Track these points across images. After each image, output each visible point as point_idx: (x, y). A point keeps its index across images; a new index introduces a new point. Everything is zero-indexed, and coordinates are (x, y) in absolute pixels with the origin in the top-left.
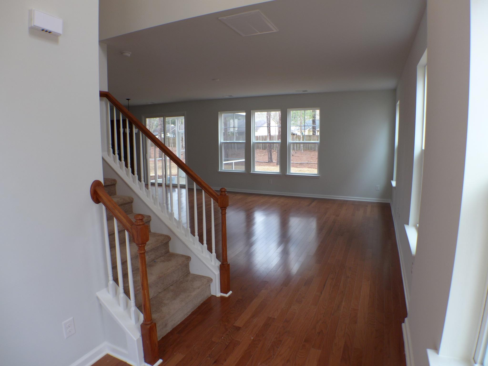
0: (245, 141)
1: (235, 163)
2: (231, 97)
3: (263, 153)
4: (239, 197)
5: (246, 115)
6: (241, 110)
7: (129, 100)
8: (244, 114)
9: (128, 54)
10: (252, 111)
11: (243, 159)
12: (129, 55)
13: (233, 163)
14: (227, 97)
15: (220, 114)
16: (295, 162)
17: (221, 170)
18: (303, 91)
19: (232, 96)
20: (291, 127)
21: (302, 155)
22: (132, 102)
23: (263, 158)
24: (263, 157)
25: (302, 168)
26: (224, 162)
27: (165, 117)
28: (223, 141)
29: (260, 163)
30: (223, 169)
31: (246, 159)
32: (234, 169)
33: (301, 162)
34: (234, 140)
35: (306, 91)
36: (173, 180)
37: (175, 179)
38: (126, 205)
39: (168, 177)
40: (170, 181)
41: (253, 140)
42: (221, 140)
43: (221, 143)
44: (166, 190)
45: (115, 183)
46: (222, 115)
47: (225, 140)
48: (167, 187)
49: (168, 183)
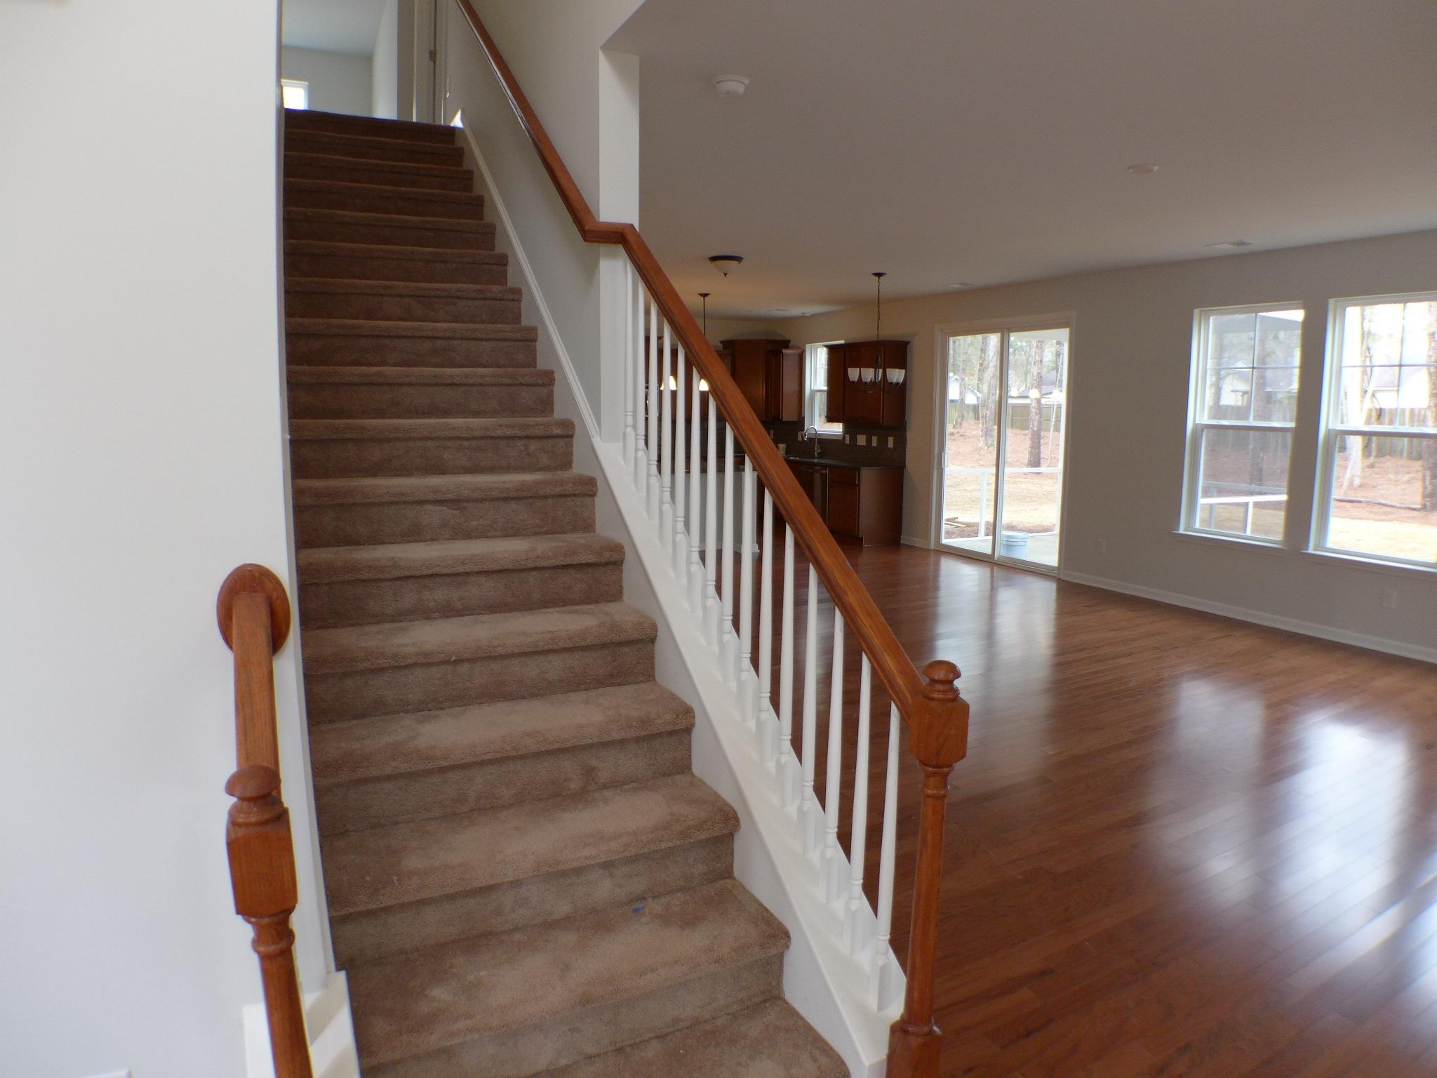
0: (1292, 425)
1: (1257, 504)
2: (1243, 249)
3: (1409, 473)
4: (1240, 643)
5: (1304, 320)
6: (1282, 298)
7: (881, 278)
8: (1298, 315)
9: (735, 85)
10: (1331, 302)
12: (741, 89)
13: (1246, 505)
14: (1225, 248)
15: (1200, 317)
17: (1189, 526)
19: (1244, 244)
22: (889, 286)
23: (1403, 489)
24: (1404, 487)
26: (1202, 501)
27: (1005, 331)
28: (1205, 420)
29: (1389, 509)
30: (1197, 525)
32: (1253, 531)
34: (1247, 419)
36: (1018, 544)
37: (1029, 542)
38: (626, 650)
39: (1004, 533)
40: (1009, 546)
41: (1328, 421)
42: (1198, 413)
43: (1195, 426)
44: (992, 576)
45: (615, 557)
46: (1209, 319)
47: (1209, 419)
48: (995, 568)
49: (1001, 552)
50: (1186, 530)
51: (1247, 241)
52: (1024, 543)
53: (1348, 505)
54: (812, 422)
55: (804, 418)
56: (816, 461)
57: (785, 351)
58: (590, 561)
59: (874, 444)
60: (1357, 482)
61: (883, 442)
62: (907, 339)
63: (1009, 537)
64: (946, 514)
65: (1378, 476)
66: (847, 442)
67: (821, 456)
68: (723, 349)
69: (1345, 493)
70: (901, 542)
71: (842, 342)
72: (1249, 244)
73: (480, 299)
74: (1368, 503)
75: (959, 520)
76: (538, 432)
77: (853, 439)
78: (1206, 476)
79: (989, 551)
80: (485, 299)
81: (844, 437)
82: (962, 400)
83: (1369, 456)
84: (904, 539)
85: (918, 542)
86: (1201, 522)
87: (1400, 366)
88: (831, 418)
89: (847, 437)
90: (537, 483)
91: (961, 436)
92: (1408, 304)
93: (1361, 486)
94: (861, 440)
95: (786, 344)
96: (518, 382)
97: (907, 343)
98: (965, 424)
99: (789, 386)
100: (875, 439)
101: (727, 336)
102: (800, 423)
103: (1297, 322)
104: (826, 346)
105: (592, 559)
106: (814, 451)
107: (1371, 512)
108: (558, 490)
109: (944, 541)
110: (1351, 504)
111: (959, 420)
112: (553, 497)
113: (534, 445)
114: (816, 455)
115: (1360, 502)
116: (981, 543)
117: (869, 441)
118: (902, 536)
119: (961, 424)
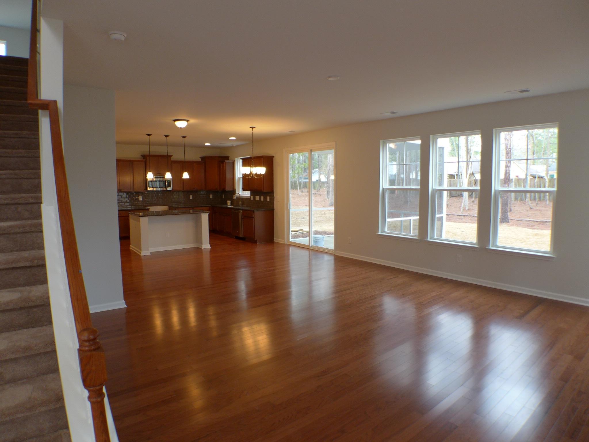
0: (419, 187)
2: (396, 115)
5: (422, 145)
6: (412, 135)
7: (254, 129)
8: (419, 142)
9: (119, 36)
10: (431, 136)
11: (417, 216)
12: (123, 38)
13: (410, 220)
14: (388, 115)
15: (383, 143)
16: (533, 218)
18: (521, 92)
20: (501, 162)
21: (547, 209)
22: (257, 132)
25: (541, 229)
26: (388, 220)
27: (310, 151)
28: (387, 186)
30: (386, 230)
31: (420, 216)
32: (403, 232)
33: (543, 220)
34: (403, 185)
35: (526, 91)
36: (320, 240)
37: (324, 239)
38: (35, 310)
39: (313, 236)
40: (316, 241)
41: (433, 185)
42: (384, 184)
43: (383, 189)
44: (309, 254)
45: (40, 263)
46: (387, 145)
47: (389, 186)
48: (311, 251)
49: (312, 244)
50: (382, 233)
51: (396, 112)
52: (322, 240)
53: (462, 217)
54: (239, 191)
55: (235, 189)
56: (240, 207)
57: (226, 161)
58: (27, 265)
59: (262, 200)
60: (467, 208)
61: (265, 199)
62: (273, 155)
63: (316, 237)
64: (291, 228)
65: (475, 205)
66: (252, 199)
67: (242, 205)
68: (202, 160)
69: (462, 213)
70: (274, 241)
71: (249, 157)
72: (397, 113)
73: (18, 138)
74: (470, 216)
75: (304, 230)
76: (21, 201)
77: (254, 198)
78: (389, 209)
79: (308, 244)
80: (20, 138)
81: (251, 197)
82: (320, 180)
83: (472, 198)
84: (275, 240)
85: (280, 241)
86: (387, 229)
87: (459, 162)
88: (244, 189)
89: (252, 197)
90: (10, 227)
91: (319, 194)
92: (461, 137)
93: (468, 210)
94: (257, 198)
95: (227, 158)
96: (21, 177)
97: (274, 156)
98: (321, 190)
99: (228, 176)
100: (262, 198)
101: (203, 155)
102: (233, 192)
103: (419, 144)
104: (241, 159)
105: (28, 264)
106: (239, 203)
107: (471, 220)
108: (21, 230)
109: (291, 240)
110: (464, 217)
111: (319, 188)
112: (20, 233)
113: (20, 208)
114: (240, 205)
115: (467, 216)
116: (304, 241)
117: (260, 198)
118: (274, 239)
119: (320, 190)
